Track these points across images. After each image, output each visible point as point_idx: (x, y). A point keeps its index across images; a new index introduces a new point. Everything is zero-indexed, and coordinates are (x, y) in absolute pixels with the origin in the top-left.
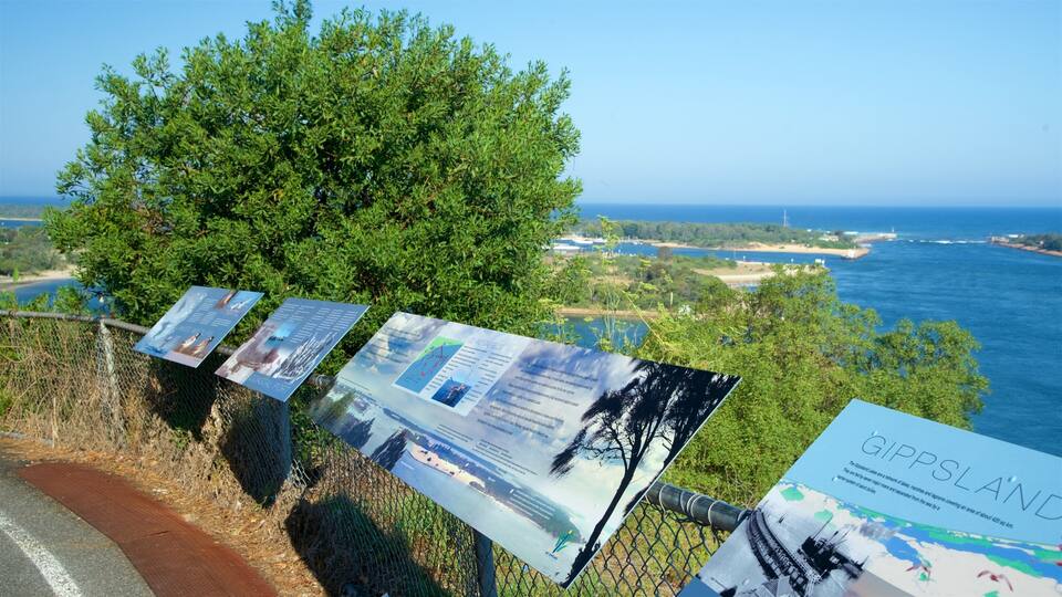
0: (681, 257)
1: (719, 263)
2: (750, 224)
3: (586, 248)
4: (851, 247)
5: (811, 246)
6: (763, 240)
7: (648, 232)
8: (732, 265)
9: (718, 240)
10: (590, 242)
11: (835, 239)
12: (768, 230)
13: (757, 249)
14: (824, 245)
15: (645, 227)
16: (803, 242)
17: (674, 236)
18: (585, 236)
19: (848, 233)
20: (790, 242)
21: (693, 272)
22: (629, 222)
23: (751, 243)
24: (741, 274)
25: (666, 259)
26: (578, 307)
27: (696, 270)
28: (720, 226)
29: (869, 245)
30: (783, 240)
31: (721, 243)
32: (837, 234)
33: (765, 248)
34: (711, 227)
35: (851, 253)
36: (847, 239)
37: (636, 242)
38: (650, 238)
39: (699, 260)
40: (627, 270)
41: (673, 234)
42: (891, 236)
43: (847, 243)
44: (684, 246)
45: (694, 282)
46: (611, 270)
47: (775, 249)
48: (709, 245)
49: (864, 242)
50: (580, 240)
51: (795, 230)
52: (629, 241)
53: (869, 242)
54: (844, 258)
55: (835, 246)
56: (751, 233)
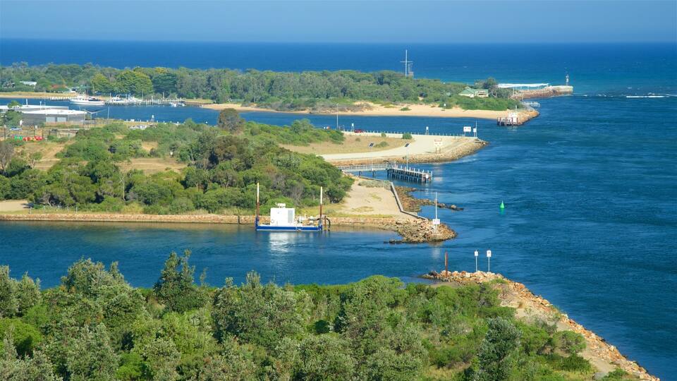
0: (256, 126)
1: (316, 135)
2: (354, 73)
3: (96, 113)
4: (511, 106)
5: (449, 107)
6: (374, 97)
7: (194, 86)
8: (337, 139)
9: (306, 99)
10: (101, 103)
11: (484, 94)
12: (381, 82)
13: (366, 112)
14: (469, 104)
15: (188, 78)
16: (436, 100)
17: (236, 92)
18: (90, 93)
19: (502, 86)
20: (416, 100)
21: (283, 151)
22: (161, 70)
23: (358, 103)
24: (352, 152)
25: (234, 129)
26: (104, 210)
27: (286, 147)
28: (308, 75)
29: (536, 104)
30: (406, 97)
31: (311, 104)
32: (486, 87)
33: (379, 110)
34: (293, 78)
35: (514, 116)
36: (501, 94)
37: (174, 102)
38: (198, 97)
39: (285, 131)
40: (173, 148)
41: (234, 88)
42: (566, 88)
43: (502, 100)
44: (252, 108)
45: (288, 165)
46: (146, 147)
47: (395, 111)
48: (292, 107)
49: (527, 99)
50: (82, 99)
51: (421, 81)
52: (165, 101)
53: (533, 98)
54: (501, 125)
55: (488, 106)
56: (356, 87)
